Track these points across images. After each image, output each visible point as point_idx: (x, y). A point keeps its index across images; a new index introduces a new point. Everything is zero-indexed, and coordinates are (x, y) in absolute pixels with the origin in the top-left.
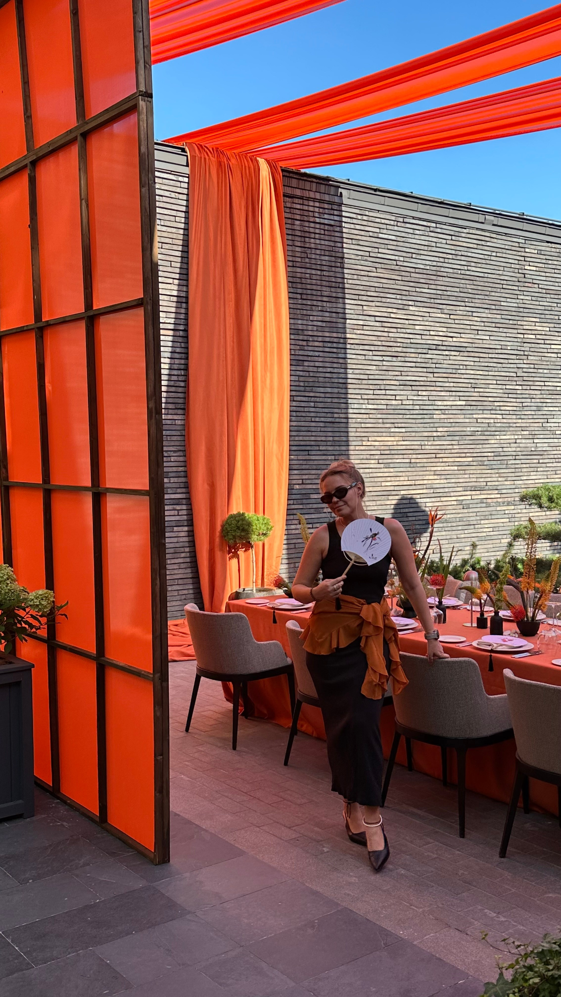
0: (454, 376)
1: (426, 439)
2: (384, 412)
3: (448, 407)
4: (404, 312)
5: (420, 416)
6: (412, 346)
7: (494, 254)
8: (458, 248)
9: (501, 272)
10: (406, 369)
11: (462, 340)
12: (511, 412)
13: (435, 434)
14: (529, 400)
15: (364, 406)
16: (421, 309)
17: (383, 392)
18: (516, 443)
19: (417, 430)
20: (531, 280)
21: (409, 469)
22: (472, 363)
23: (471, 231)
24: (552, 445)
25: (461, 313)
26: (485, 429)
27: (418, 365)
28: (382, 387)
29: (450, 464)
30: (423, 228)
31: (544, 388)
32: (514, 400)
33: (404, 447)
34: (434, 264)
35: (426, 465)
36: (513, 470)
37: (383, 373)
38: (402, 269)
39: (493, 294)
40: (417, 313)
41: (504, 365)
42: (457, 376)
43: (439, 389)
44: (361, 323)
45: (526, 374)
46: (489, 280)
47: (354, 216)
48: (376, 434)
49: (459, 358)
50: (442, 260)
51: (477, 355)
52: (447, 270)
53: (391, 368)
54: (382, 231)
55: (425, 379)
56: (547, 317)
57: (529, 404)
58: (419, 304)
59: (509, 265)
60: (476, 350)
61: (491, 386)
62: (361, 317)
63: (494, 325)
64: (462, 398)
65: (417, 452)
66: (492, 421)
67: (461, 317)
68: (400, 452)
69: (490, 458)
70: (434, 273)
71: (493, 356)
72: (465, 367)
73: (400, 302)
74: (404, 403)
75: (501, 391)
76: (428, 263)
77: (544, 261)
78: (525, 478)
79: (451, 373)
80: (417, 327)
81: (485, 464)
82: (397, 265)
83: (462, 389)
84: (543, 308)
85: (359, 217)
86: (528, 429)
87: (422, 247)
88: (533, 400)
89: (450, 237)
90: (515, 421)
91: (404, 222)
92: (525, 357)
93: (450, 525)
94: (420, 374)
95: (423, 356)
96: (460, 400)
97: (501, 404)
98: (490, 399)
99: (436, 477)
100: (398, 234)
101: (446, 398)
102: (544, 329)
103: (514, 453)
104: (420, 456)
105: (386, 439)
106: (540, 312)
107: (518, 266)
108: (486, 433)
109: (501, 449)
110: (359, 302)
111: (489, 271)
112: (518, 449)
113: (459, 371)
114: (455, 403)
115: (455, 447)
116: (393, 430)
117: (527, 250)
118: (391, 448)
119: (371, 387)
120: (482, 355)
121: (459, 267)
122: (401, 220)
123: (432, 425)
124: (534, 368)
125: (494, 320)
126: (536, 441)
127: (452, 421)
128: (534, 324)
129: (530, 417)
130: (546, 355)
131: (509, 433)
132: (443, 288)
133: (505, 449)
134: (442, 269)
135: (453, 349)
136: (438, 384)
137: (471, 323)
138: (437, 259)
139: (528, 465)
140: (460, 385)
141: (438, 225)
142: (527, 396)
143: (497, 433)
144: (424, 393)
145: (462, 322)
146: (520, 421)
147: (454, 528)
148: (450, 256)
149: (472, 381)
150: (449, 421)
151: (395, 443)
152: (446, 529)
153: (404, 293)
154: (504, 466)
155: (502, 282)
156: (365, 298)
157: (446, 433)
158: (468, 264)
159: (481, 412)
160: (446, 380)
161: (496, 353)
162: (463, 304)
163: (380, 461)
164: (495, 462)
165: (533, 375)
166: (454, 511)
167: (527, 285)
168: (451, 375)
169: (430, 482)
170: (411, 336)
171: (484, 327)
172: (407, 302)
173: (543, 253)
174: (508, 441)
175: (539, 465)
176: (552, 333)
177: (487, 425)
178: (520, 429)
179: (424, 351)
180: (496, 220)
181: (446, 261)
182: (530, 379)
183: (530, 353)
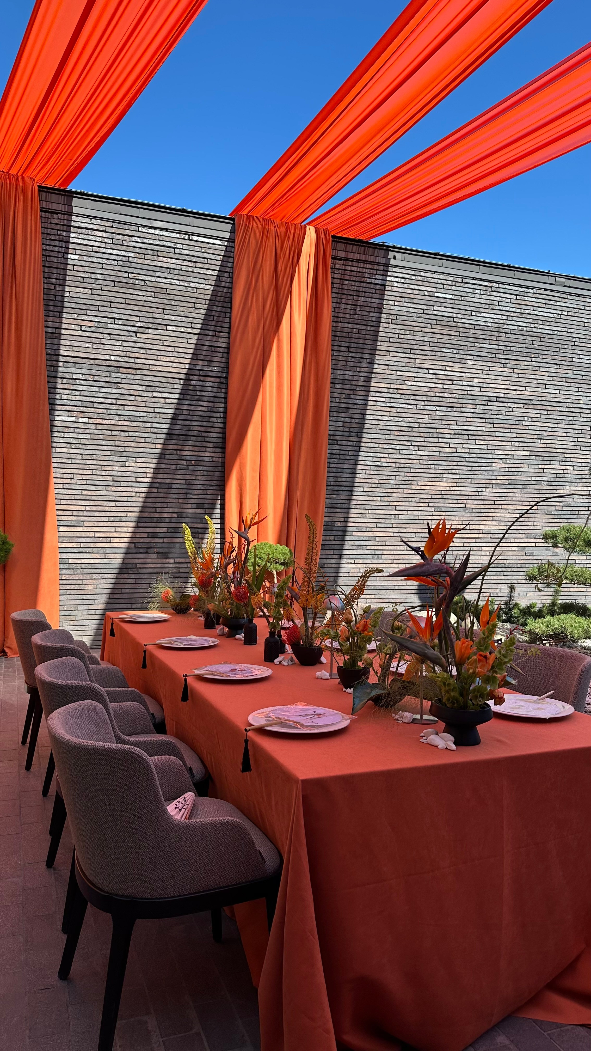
0: (517, 427)
1: (484, 486)
2: (436, 458)
3: (509, 457)
4: (461, 365)
5: (477, 464)
6: (470, 397)
7: (564, 313)
8: (524, 307)
9: (572, 331)
10: (461, 419)
11: (527, 393)
13: (494, 482)
15: (414, 453)
16: (481, 363)
17: (436, 440)
19: (473, 477)
21: (464, 514)
22: (539, 416)
23: (538, 291)
25: (526, 367)
26: (552, 479)
27: (475, 415)
28: (435, 435)
29: (510, 511)
30: (484, 288)
33: (458, 493)
34: (497, 321)
35: (482, 510)
37: (437, 421)
38: (460, 325)
40: (475, 367)
41: (576, 419)
42: (520, 427)
43: (499, 439)
44: (414, 375)
46: (558, 338)
47: (408, 276)
48: (426, 479)
49: (523, 410)
50: (504, 317)
51: (544, 408)
52: (510, 327)
53: (445, 418)
54: (438, 290)
55: (484, 429)
58: (479, 358)
59: (582, 324)
60: (543, 403)
61: (560, 438)
62: (412, 369)
63: (564, 380)
64: (525, 449)
65: (473, 498)
66: (561, 472)
67: (526, 372)
68: (452, 497)
69: (557, 508)
70: (496, 329)
71: (563, 409)
72: (530, 419)
73: (457, 356)
74: (459, 450)
75: (572, 443)
76: (488, 320)
79: (513, 424)
80: (475, 380)
81: (552, 513)
82: (454, 322)
83: (526, 440)
85: (414, 278)
87: (483, 306)
89: (515, 297)
91: (462, 282)
93: (509, 570)
94: (478, 424)
95: (482, 407)
96: (523, 451)
97: (572, 456)
98: (559, 451)
99: (494, 523)
100: (456, 293)
101: (508, 448)
104: (476, 502)
105: (438, 484)
108: (554, 483)
110: (411, 356)
111: (559, 329)
113: (524, 423)
114: (517, 453)
115: (517, 495)
116: (445, 476)
118: (443, 492)
119: (422, 435)
120: (549, 408)
121: (525, 324)
122: (460, 280)
123: (491, 473)
125: (564, 375)
127: (514, 470)
132: (506, 344)
134: (505, 326)
135: (516, 401)
136: (498, 434)
137: (538, 377)
138: (499, 317)
140: (525, 436)
141: (501, 286)
143: (567, 484)
144: (482, 442)
145: (527, 376)
147: (515, 574)
148: (515, 314)
149: (537, 432)
150: (510, 470)
151: (448, 488)
152: (505, 574)
153: (462, 348)
155: (574, 340)
156: (417, 352)
157: (507, 481)
158: (536, 322)
159: (548, 462)
160: (508, 430)
161: (567, 407)
162: (529, 359)
163: (430, 505)
164: (564, 512)
166: (515, 557)
168: (514, 427)
169: (487, 527)
170: (468, 388)
171: (553, 382)
172: (465, 357)
174: (580, 492)
177: (555, 475)
179: (484, 403)
180: (568, 281)
181: (510, 318)
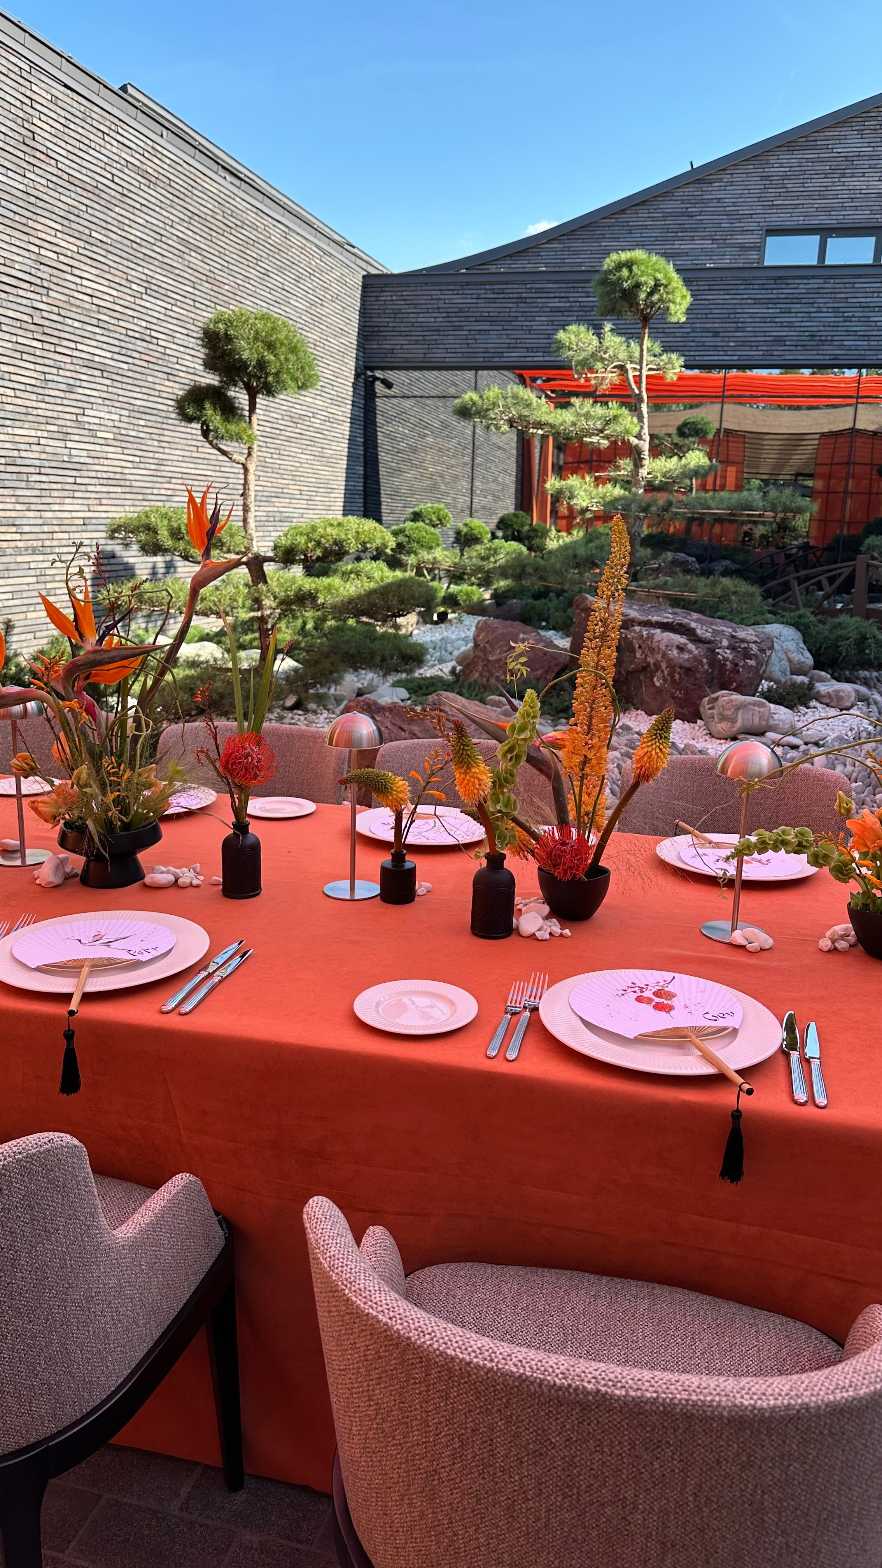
12: (29, 388)
14: (55, 371)
18: (39, 444)
20: (42, 147)
24: (93, 454)
31: (76, 353)
32: (32, 366)
36: (38, 493)
41: (11, 298)
45: (47, 323)
56: (73, 226)
57: (56, 378)
75: (9, 345)
77: (64, 121)
78: (56, 507)
84: (66, 207)
86: (56, 422)
88: (61, 372)
90: (35, 404)
92: (44, 291)
97: (12, 369)
102: (71, 247)
103: (37, 463)
106: (62, 213)
107: (20, 113)
109: (16, 453)
112: (44, 456)
117: (34, 88)
124: (59, 314)
126: (69, 444)
128: (53, 233)
129: (59, 401)
130: (76, 294)
131: (27, 425)
133: (23, 454)
139: (59, 486)
142: (51, 363)
143: (8, 423)
146: (43, 405)
154: (23, 485)
164: (8, 476)
165: (59, 326)
167: (39, 155)
174: (27, 440)
175: (76, 487)
176: (83, 259)
178: (43, 420)
182: (56, 333)
183: (52, 286)
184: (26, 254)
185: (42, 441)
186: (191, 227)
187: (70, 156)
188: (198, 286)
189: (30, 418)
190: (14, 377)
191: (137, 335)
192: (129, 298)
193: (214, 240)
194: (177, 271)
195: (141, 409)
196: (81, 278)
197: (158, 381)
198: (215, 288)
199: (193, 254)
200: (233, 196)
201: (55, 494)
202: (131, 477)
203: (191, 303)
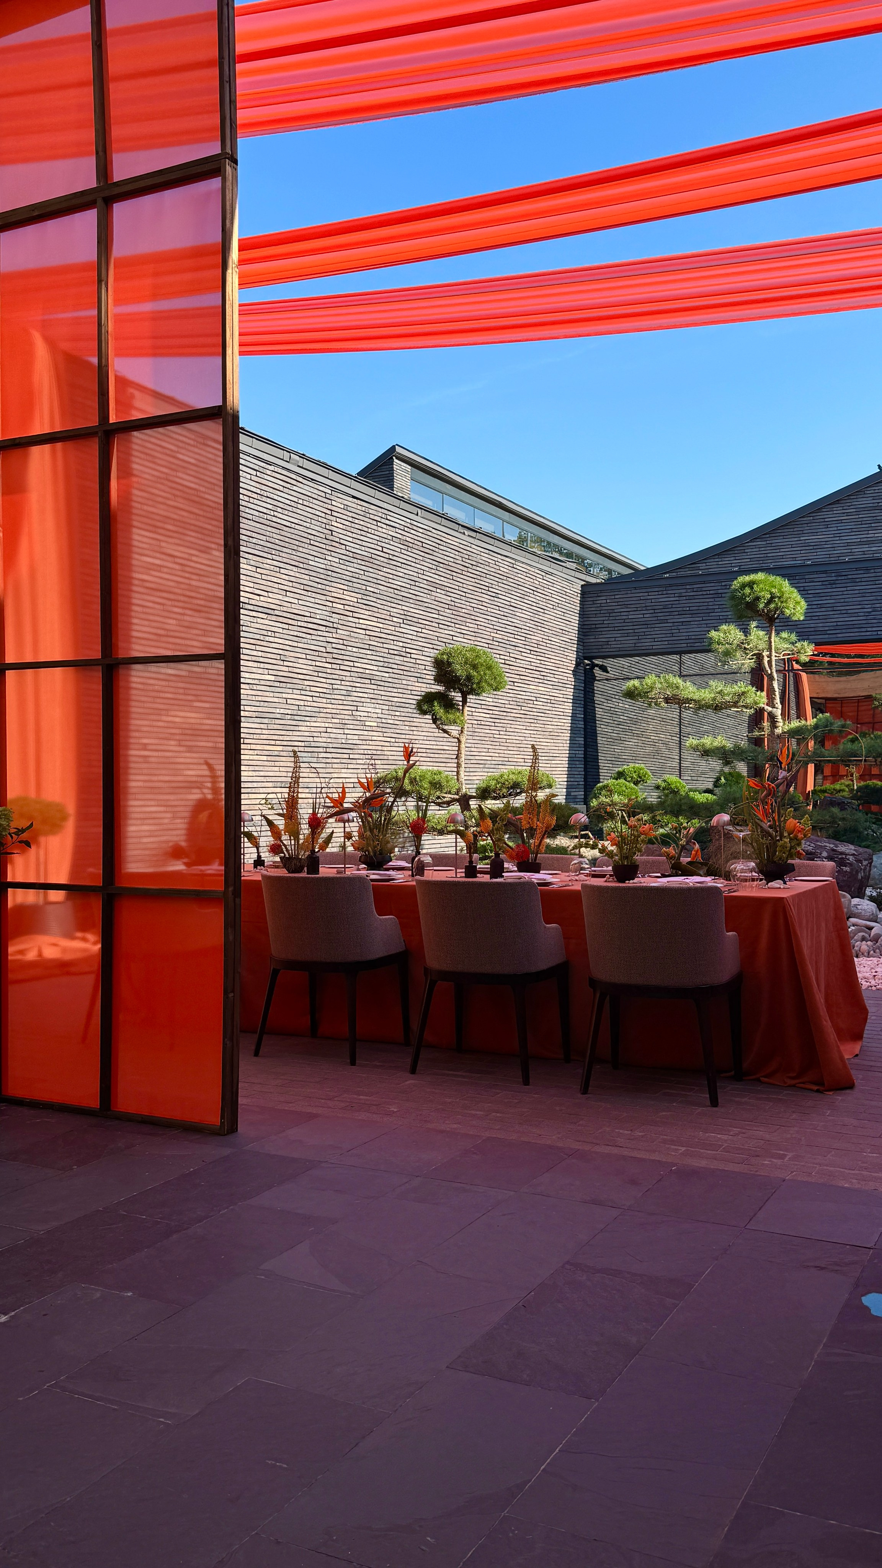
0: (262, 643)
8: (264, 487)
9: (308, 525)
11: (270, 600)
12: (321, 695)
14: (339, 682)
18: (327, 732)
20: (338, 540)
23: (276, 469)
24: (362, 738)
25: (268, 567)
26: (295, 712)
31: (353, 669)
32: (324, 680)
39: (301, 549)
41: (314, 637)
42: (265, 644)
45: (335, 651)
46: (296, 532)
49: (267, 622)
51: (285, 620)
56: (355, 585)
57: (339, 687)
59: (316, 518)
60: (285, 614)
61: (300, 661)
63: (302, 587)
64: (271, 672)
66: (302, 703)
67: (268, 572)
69: (301, 749)
71: (302, 624)
72: (273, 634)
75: (311, 668)
77: (350, 519)
83: (270, 661)
84: (350, 574)
86: (338, 716)
88: (343, 683)
89: (254, 473)
90: (325, 705)
92: (334, 630)
96: (269, 674)
97: (311, 683)
98: (299, 676)
101: (254, 670)
102: (352, 599)
103: (325, 745)
106: (348, 578)
107: (325, 521)
108: (296, 718)
109: (311, 739)
111: (296, 521)
112: (329, 740)
113: (267, 639)
114: (263, 677)
115: (264, 732)
117: (334, 503)
120: (290, 622)
124: (343, 645)
125: (302, 581)
126: (346, 731)
128: (341, 591)
129: (341, 702)
130: (355, 630)
131: (319, 720)
133: (316, 739)
135: (260, 609)
137: (279, 581)
139: (338, 761)
140: (269, 655)
142: (336, 677)
143: (307, 719)
145: (269, 578)
146: (330, 706)
148: (255, 496)
149: (281, 652)
154: (315, 760)
155: (310, 537)
158: (274, 508)
159: (290, 691)
160: (253, 647)
161: (305, 622)
162: (270, 556)
165: (343, 652)
167: (334, 544)
168: (259, 643)
171: (292, 588)
173: (349, 509)
174: (319, 730)
175: (349, 761)
176: (360, 606)
177: (297, 708)
178: (330, 716)
180: (301, 462)
181: (252, 500)
182: (341, 657)
183: (340, 627)
184: (324, 608)
185: (329, 730)
186: (437, 572)
187: (355, 541)
188: (441, 613)
189: (322, 715)
190: (313, 689)
191: (396, 652)
192: (390, 628)
193: (454, 578)
194: (426, 605)
195: (397, 704)
196: (359, 618)
197: (410, 683)
198: (454, 612)
199: (438, 590)
200: (470, 545)
201: (335, 766)
202: (388, 753)
203: (437, 625)
